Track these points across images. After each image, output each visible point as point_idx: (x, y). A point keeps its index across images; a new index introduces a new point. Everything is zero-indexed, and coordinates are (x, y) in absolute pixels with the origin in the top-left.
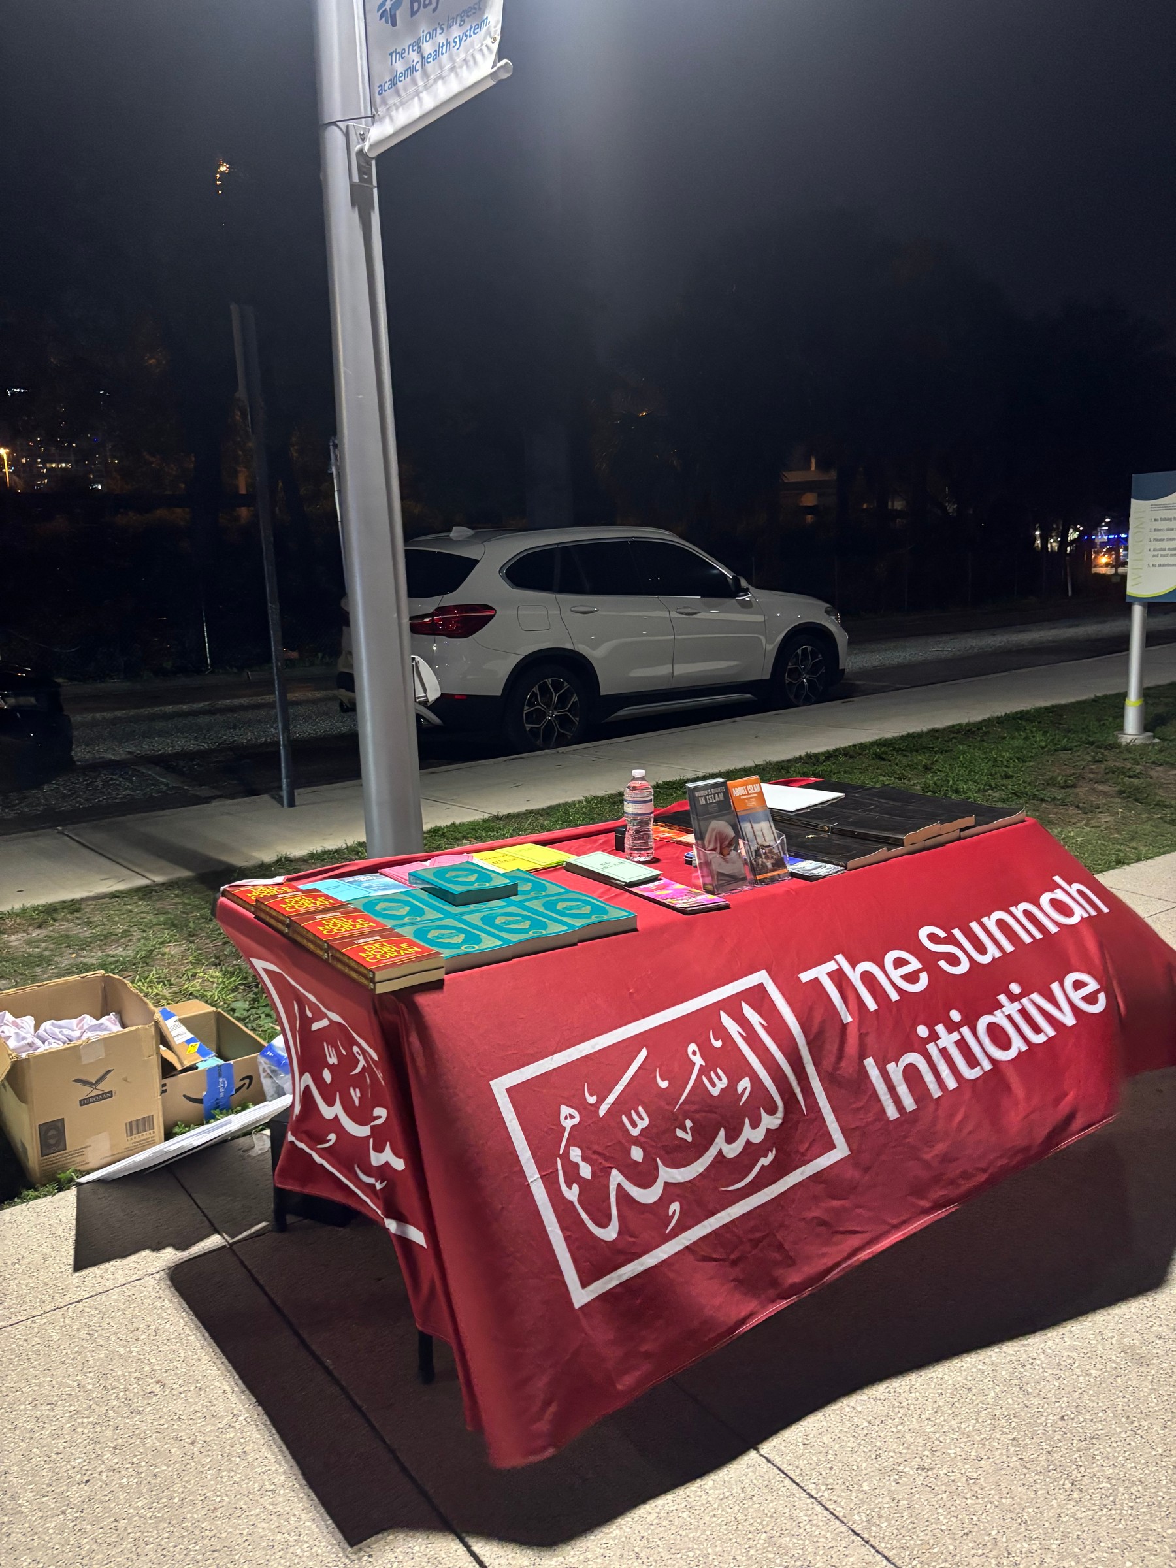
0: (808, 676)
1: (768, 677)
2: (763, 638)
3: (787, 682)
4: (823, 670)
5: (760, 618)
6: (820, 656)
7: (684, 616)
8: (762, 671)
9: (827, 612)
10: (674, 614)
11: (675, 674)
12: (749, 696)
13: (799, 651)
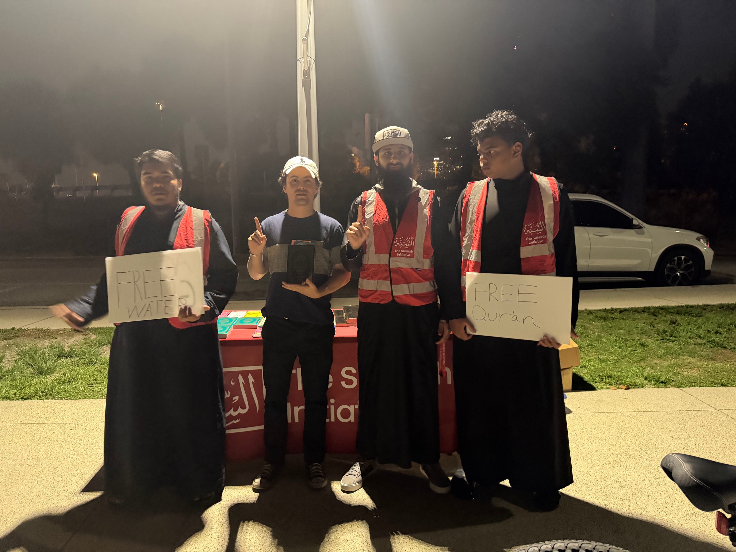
0: (681, 272)
1: (652, 269)
2: (650, 251)
3: (666, 274)
4: (693, 269)
5: (650, 240)
6: (691, 261)
7: (598, 237)
8: (650, 266)
9: (698, 239)
10: (591, 235)
11: (590, 264)
12: (640, 279)
13: (676, 258)
